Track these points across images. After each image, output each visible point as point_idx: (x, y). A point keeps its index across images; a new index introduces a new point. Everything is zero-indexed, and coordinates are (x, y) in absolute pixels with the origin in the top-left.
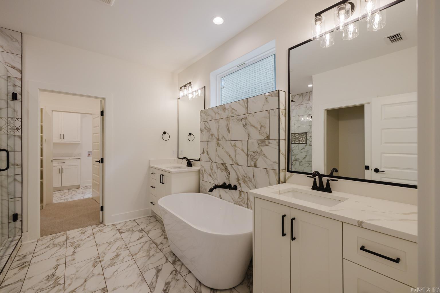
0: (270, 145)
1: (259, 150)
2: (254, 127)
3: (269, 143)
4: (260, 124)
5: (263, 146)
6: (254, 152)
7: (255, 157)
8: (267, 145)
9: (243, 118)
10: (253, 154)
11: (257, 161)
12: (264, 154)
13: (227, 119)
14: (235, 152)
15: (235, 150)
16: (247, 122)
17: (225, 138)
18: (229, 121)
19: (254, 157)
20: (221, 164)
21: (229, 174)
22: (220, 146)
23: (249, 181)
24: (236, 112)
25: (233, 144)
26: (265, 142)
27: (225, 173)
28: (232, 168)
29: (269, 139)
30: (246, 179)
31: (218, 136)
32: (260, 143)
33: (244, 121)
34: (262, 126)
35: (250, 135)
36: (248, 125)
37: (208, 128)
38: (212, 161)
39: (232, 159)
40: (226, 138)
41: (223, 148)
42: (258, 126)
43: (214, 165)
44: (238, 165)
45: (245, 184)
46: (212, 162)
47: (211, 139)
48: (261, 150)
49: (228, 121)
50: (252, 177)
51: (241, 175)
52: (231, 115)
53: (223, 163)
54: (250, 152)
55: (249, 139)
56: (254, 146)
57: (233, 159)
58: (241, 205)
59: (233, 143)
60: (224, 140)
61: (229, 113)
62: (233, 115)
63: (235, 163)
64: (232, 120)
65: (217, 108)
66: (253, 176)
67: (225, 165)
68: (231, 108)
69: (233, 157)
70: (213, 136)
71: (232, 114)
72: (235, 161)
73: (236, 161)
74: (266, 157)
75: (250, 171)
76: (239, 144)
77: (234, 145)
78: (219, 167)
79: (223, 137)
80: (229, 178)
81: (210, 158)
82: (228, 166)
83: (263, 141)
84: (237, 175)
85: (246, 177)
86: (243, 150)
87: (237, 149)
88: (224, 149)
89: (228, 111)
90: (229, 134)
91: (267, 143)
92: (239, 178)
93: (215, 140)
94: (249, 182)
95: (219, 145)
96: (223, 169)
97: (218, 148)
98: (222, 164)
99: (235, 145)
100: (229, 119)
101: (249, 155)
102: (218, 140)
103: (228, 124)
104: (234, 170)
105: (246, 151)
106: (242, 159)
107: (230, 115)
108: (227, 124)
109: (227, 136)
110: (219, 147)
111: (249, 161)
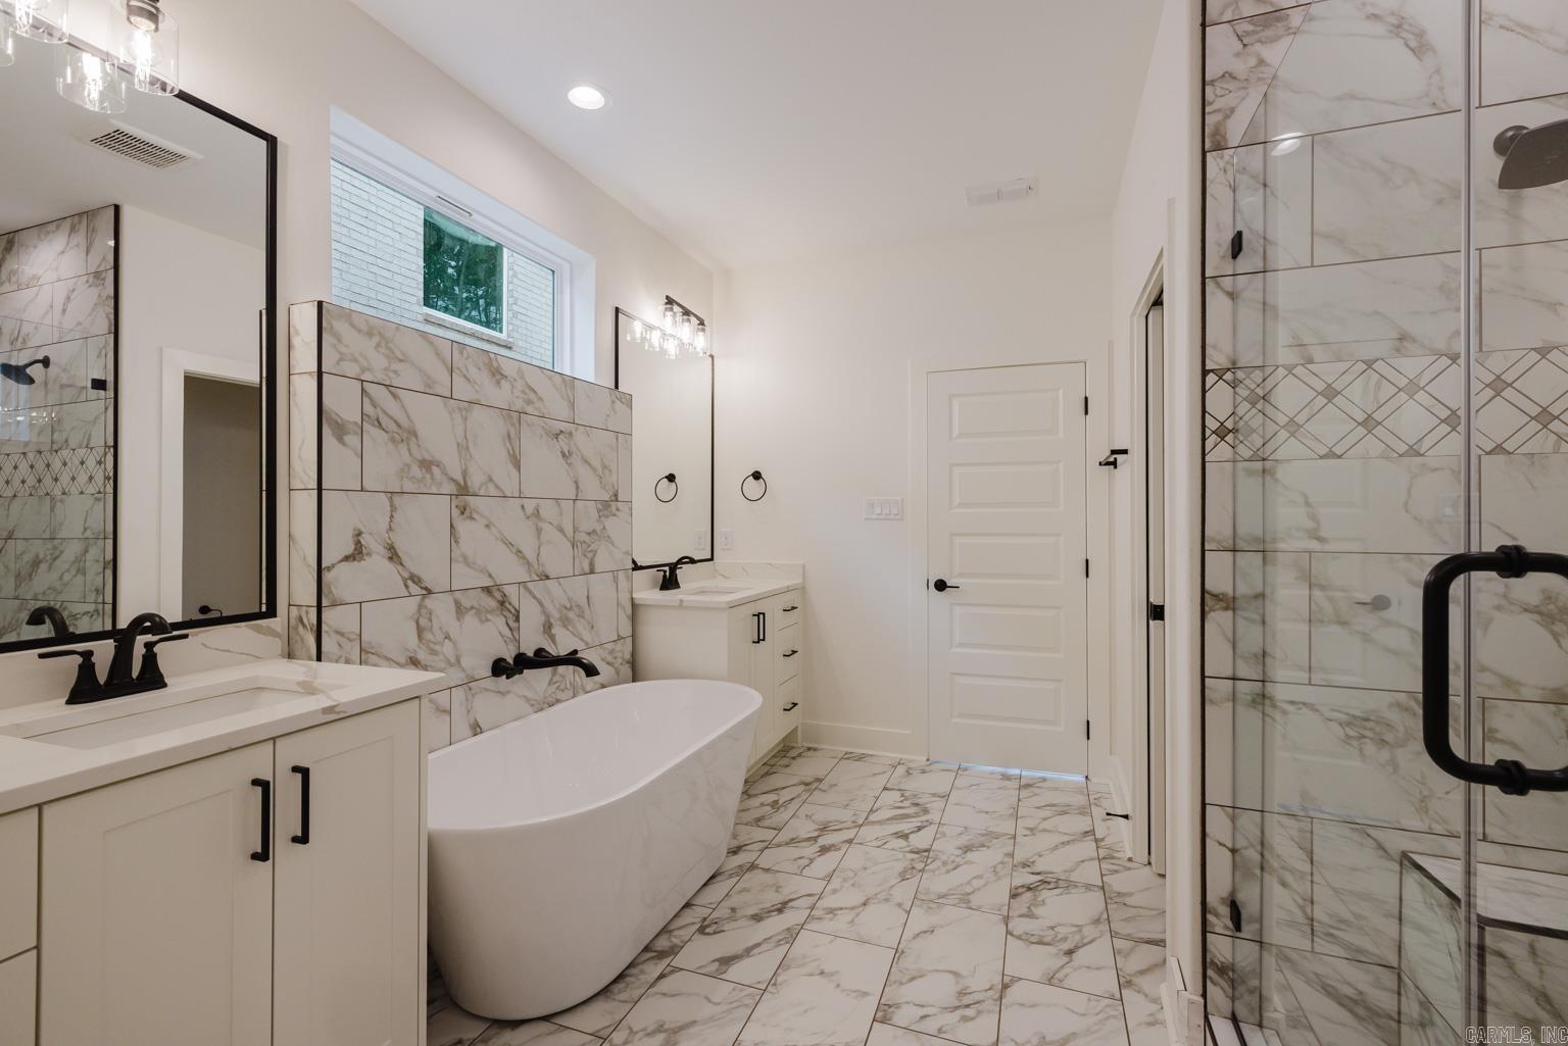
0: (618, 513)
1: (598, 528)
2: (589, 464)
3: (618, 510)
4: (602, 460)
5: (607, 517)
6: (589, 534)
7: (592, 547)
8: (614, 515)
9: (562, 432)
10: (587, 539)
11: (594, 555)
12: (609, 537)
13: (510, 417)
14: (539, 538)
15: (539, 531)
16: (573, 449)
17: (497, 487)
18: (517, 425)
19: (589, 546)
20: (479, 590)
21: (517, 619)
22: (475, 516)
23: (578, 616)
24: (538, 404)
25: (530, 509)
26: (609, 506)
27: (499, 623)
28: (528, 594)
29: (617, 500)
30: (571, 615)
31: (465, 473)
32: (601, 510)
33: (567, 441)
34: (605, 467)
35: (580, 485)
36: (574, 456)
37: (399, 426)
38: (426, 589)
39: (528, 562)
40: (502, 486)
41: (487, 526)
42: (597, 464)
43: (441, 606)
44: (548, 578)
45: (568, 629)
46: (429, 592)
47: (420, 481)
48: (604, 528)
49: (513, 424)
50: (583, 602)
51: (555, 606)
52: (522, 408)
53: (488, 583)
54: (581, 534)
55: (577, 496)
56: (588, 518)
57: (531, 561)
58: (558, 701)
59: (530, 505)
60: (493, 491)
61: (518, 397)
62: (529, 409)
63: (538, 576)
64: (528, 425)
65: (461, 353)
66: (586, 600)
67: (499, 590)
68: (524, 383)
69: (530, 554)
70: (434, 468)
71: (528, 405)
72: (536, 567)
73: (541, 568)
74: (612, 543)
75: (577, 588)
76: (548, 510)
77: (533, 514)
78: (468, 606)
79: (491, 480)
80: (516, 634)
81: (415, 579)
82: (512, 592)
83: (606, 504)
84: (545, 612)
85: (571, 609)
86: (561, 530)
87: (545, 526)
88: (493, 529)
89: (513, 387)
90: (515, 473)
91: (614, 509)
92: (552, 620)
93: (450, 488)
94: (577, 618)
95: (467, 513)
96: (488, 612)
97: (463, 527)
98: (487, 590)
99: (537, 514)
100: (514, 417)
101: (579, 544)
102: (463, 490)
103: (513, 436)
104: (535, 597)
105: (569, 530)
106: (558, 557)
107: (519, 405)
108: (509, 436)
109: (507, 480)
110: (468, 521)
111: (577, 561)
